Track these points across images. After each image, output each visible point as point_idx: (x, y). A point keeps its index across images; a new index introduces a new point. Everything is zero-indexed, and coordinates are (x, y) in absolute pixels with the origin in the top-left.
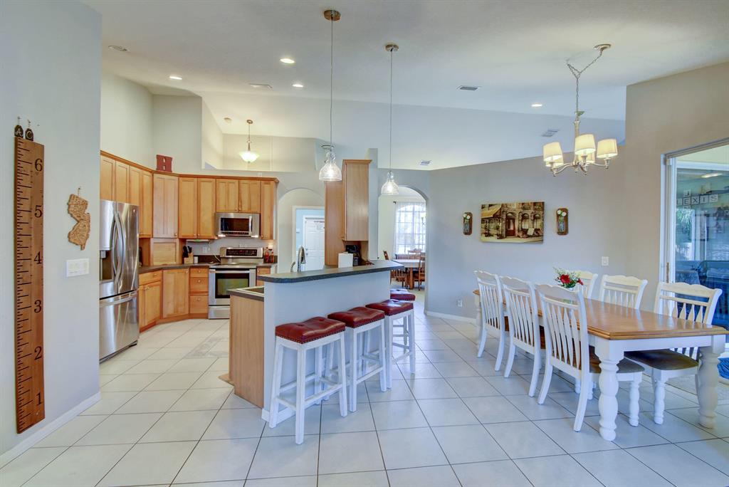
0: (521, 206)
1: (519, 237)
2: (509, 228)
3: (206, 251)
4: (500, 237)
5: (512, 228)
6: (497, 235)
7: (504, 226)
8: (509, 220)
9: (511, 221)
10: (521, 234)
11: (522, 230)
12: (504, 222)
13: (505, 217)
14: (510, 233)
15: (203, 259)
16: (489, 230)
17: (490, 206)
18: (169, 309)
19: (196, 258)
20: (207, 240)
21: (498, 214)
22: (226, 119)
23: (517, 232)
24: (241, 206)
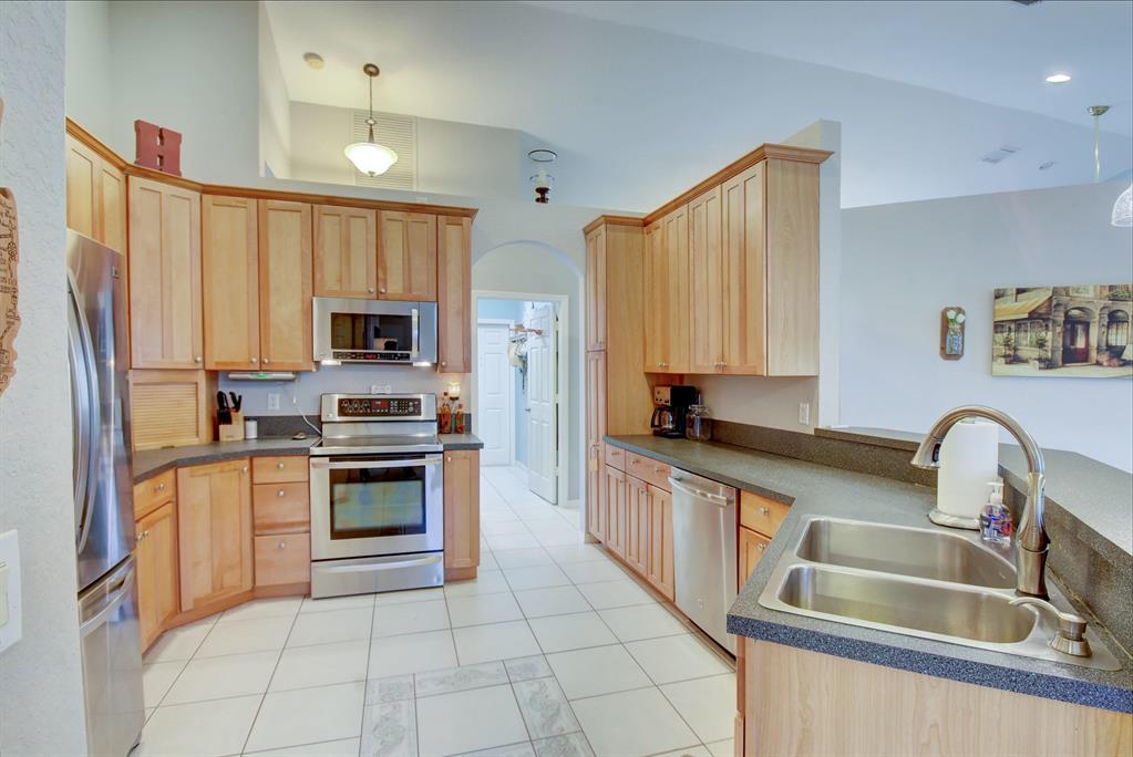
0: (1106, 293)
1: (1098, 363)
2: (1073, 341)
3: (275, 404)
4: (1048, 364)
5: (1080, 343)
6: (1040, 360)
7: (1060, 340)
8: (1073, 325)
9: (1080, 328)
10: (1104, 358)
11: (1109, 348)
12: (1059, 329)
13: (1061, 318)
14: (1073, 356)
15: (270, 427)
16: (1015, 349)
17: (1020, 291)
18: (198, 584)
19: (252, 426)
20: (290, 376)
21: (1043, 311)
22: (309, 56)
23: (1094, 355)
24: (385, 281)
